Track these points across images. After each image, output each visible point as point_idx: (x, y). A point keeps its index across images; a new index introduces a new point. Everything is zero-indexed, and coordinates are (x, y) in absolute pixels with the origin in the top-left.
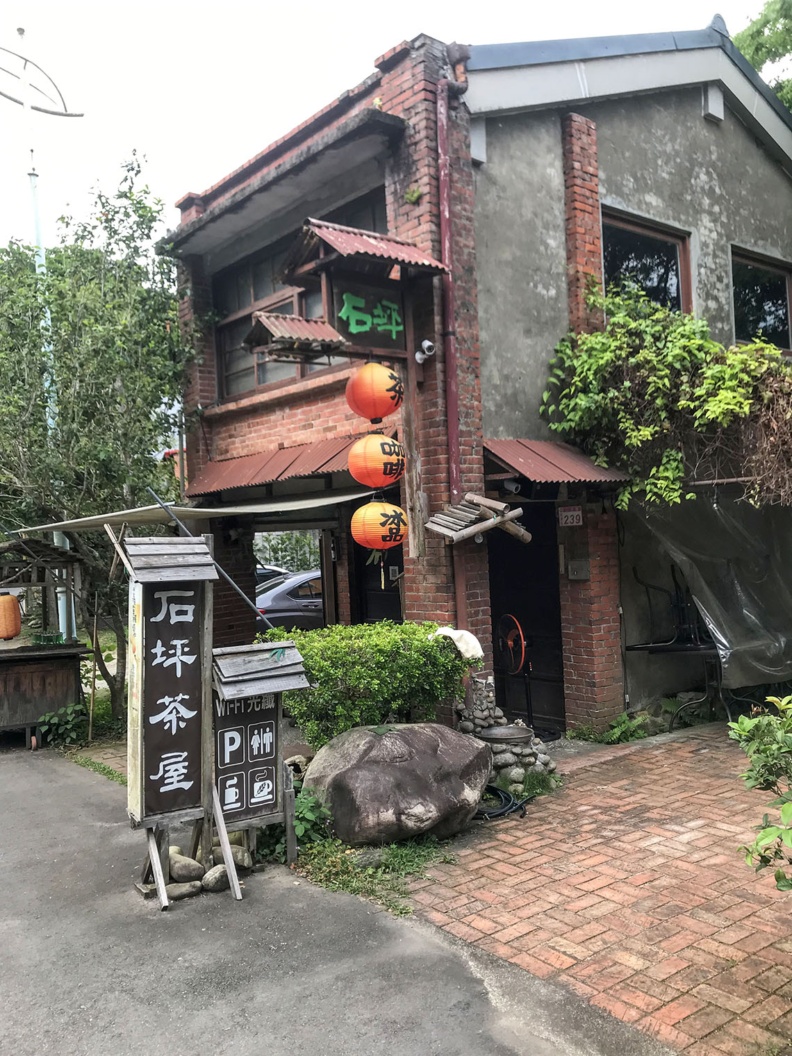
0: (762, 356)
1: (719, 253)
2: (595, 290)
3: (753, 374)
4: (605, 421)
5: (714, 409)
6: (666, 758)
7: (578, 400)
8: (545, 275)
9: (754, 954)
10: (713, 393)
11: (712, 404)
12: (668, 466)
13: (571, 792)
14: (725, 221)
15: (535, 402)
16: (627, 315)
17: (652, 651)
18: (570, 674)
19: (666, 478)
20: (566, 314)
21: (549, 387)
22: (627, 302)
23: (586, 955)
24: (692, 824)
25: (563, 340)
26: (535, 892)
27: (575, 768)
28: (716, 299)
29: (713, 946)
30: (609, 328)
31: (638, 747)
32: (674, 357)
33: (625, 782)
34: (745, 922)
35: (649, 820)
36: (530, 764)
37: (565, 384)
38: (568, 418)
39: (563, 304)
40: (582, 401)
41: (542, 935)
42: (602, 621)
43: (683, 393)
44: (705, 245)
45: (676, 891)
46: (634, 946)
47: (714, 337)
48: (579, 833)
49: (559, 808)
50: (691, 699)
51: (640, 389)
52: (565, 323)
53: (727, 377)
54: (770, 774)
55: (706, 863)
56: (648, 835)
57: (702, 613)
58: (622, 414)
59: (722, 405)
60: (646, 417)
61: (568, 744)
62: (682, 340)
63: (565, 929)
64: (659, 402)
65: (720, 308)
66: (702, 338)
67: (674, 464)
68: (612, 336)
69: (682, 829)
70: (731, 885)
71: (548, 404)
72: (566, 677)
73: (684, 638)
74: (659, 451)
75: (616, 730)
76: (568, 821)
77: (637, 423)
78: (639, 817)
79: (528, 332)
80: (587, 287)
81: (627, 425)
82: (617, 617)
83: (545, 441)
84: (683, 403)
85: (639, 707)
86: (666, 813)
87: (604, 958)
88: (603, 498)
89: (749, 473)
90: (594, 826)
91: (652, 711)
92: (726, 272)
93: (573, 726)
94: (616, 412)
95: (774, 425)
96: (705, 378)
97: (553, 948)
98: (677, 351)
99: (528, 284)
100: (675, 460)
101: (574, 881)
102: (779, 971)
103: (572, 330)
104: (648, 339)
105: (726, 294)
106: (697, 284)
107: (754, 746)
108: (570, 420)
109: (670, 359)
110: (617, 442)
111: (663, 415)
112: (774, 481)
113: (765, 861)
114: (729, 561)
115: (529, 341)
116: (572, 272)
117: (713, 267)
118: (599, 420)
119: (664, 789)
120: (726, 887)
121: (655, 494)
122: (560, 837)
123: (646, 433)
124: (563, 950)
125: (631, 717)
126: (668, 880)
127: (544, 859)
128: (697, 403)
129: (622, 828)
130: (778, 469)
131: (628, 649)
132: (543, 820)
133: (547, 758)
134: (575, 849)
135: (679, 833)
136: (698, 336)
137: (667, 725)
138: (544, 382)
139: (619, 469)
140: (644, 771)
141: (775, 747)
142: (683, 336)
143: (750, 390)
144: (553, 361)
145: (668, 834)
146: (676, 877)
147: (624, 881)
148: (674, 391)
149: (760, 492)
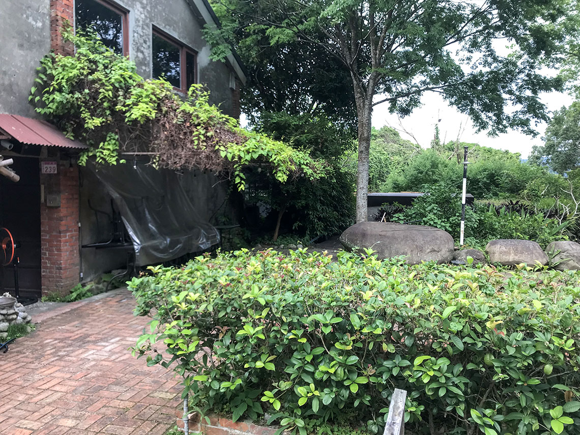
0: (163, 87)
1: (145, 27)
2: (68, 29)
3: (158, 96)
4: (72, 111)
5: (136, 113)
6: (102, 307)
7: (55, 96)
8: (35, 12)
9: (139, 402)
10: (135, 104)
11: (134, 110)
12: (110, 142)
13: (40, 333)
14: (149, 10)
15: (26, 93)
16: (89, 49)
17: (97, 247)
18: (46, 262)
19: (109, 149)
20: (49, 40)
21: (36, 84)
22: (89, 42)
23: (39, 426)
24: (113, 341)
25: (46, 56)
26: (9, 397)
27: (45, 318)
28: (142, 52)
29: (117, 403)
30: (77, 55)
31: (86, 302)
32: (116, 79)
33: (76, 323)
34: (136, 386)
35: (89, 342)
36: (13, 319)
37: (47, 84)
38: (49, 106)
39: (47, 33)
40: (58, 97)
41: (12, 421)
42: (67, 231)
43: (119, 101)
44: (137, 20)
45: (100, 378)
46: (71, 414)
47: (139, 73)
48: (43, 356)
49: (32, 343)
50: (119, 273)
51: (94, 95)
52: (48, 46)
53: (144, 96)
54: (147, 307)
55: (119, 360)
56: (88, 350)
57: (126, 226)
58: (83, 108)
59: (140, 111)
60: (98, 112)
61: (42, 305)
62: (121, 71)
63: (28, 414)
64: (106, 104)
65: (145, 58)
66: (132, 72)
67: (114, 142)
68: (78, 60)
69: (107, 344)
70: (131, 369)
71: (35, 95)
72: (43, 265)
73: (116, 240)
74: (105, 133)
75: (73, 294)
76: (37, 350)
77: (92, 115)
78: (83, 341)
79: (21, 46)
80: (64, 27)
81: (86, 115)
82: (76, 228)
83: (33, 118)
84: (119, 107)
85: (89, 279)
86: (99, 336)
87: (51, 425)
88: (71, 158)
89: (153, 150)
90: (54, 350)
91: (96, 281)
92: (149, 39)
93: (46, 294)
94: (79, 107)
95: (167, 125)
96: (132, 95)
97: (19, 427)
98: (117, 77)
99: (22, 15)
100: (114, 139)
101: (36, 385)
102: (151, 408)
103: (52, 52)
104: (101, 67)
105: (148, 51)
106: (132, 42)
107: (140, 293)
108: (49, 108)
109: (113, 80)
110: (79, 126)
111: (108, 112)
112: (166, 155)
113: (142, 352)
114: (142, 198)
115: (22, 52)
116: (53, 15)
117: (142, 34)
118: (69, 110)
119: (99, 324)
120: (127, 371)
121: (102, 158)
122: (30, 360)
123: (97, 121)
124: (25, 426)
125: (84, 285)
126: (96, 373)
127: (18, 375)
128: (127, 108)
129: (71, 348)
130: (168, 150)
131: (83, 247)
132: (19, 352)
133: (26, 314)
134: (39, 366)
135: (105, 346)
136: (131, 70)
137: (105, 289)
138: (32, 81)
139: (80, 141)
140: (88, 315)
141: (150, 292)
142: (121, 68)
143: (156, 105)
144: (39, 68)
145: (99, 348)
146: (101, 370)
147: (69, 379)
148: (115, 99)
149: (158, 161)
